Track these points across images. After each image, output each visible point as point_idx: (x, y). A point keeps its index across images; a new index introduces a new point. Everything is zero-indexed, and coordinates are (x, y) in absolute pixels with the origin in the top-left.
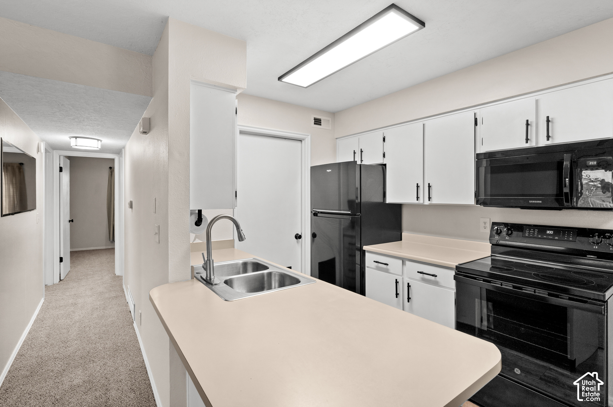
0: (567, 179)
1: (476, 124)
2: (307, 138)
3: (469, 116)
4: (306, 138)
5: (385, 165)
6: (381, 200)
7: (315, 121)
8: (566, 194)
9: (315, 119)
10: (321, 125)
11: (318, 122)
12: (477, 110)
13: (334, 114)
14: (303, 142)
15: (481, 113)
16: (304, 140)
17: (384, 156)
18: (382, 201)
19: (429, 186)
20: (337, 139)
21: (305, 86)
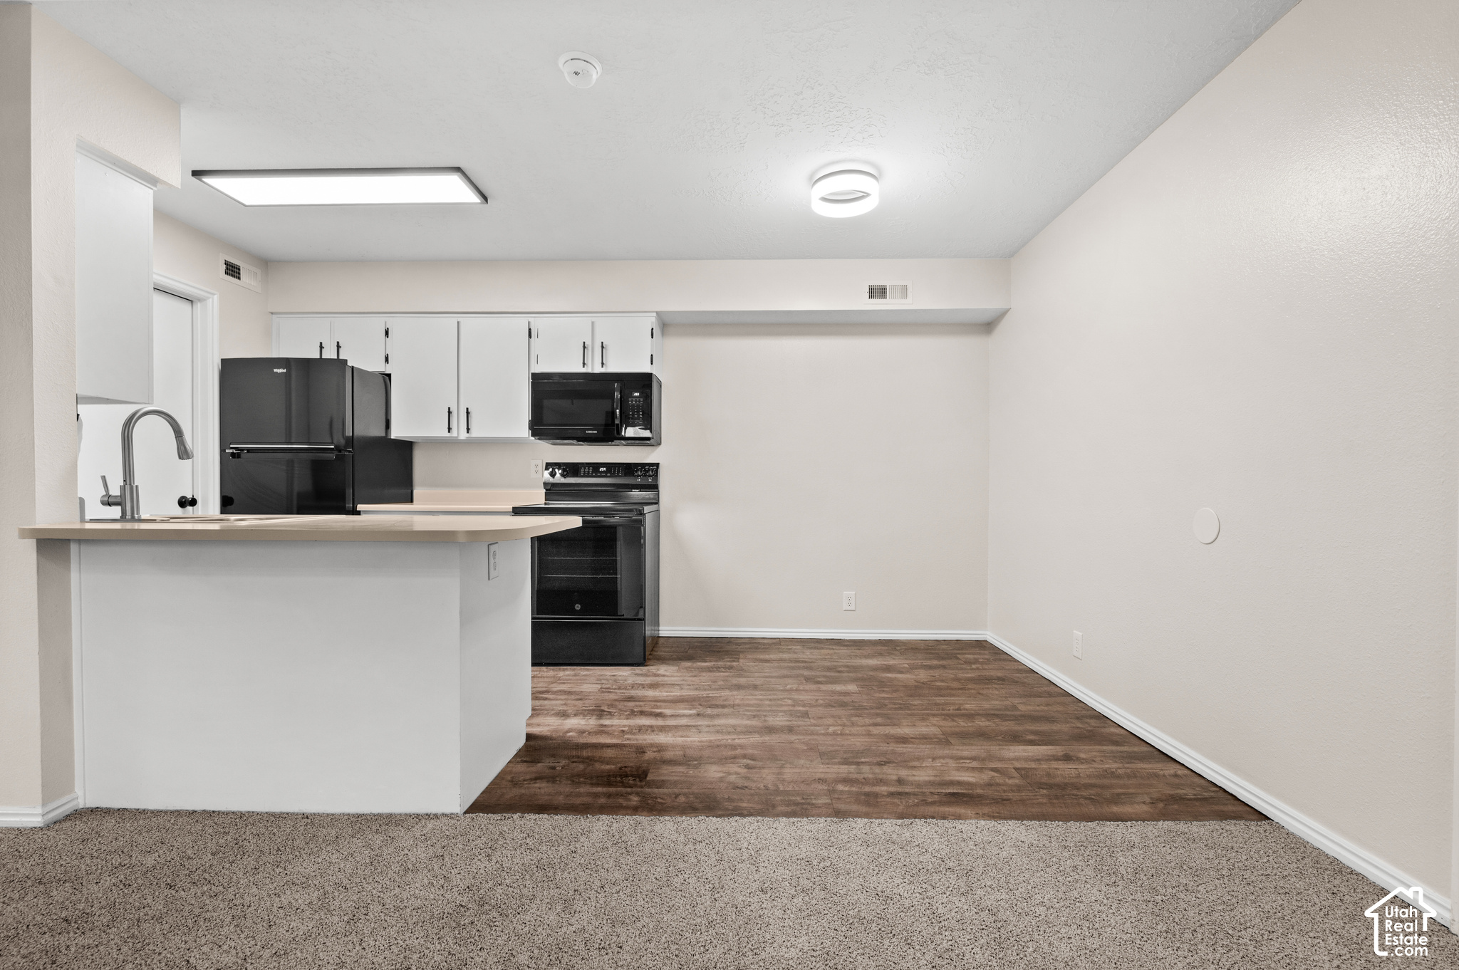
0: (618, 411)
1: (530, 336)
2: (211, 300)
3: (521, 323)
4: (209, 298)
5: (389, 375)
6: (381, 433)
7: (227, 268)
8: (617, 425)
9: (227, 263)
10: (239, 278)
11: (233, 270)
12: (531, 318)
13: (268, 264)
14: (198, 306)
15: (538, 323)
16: (199, 300)
17: (387, 360)
18: (383, 434)
19: (468, 413)
20: (272, 313)
21: (247, 204)
